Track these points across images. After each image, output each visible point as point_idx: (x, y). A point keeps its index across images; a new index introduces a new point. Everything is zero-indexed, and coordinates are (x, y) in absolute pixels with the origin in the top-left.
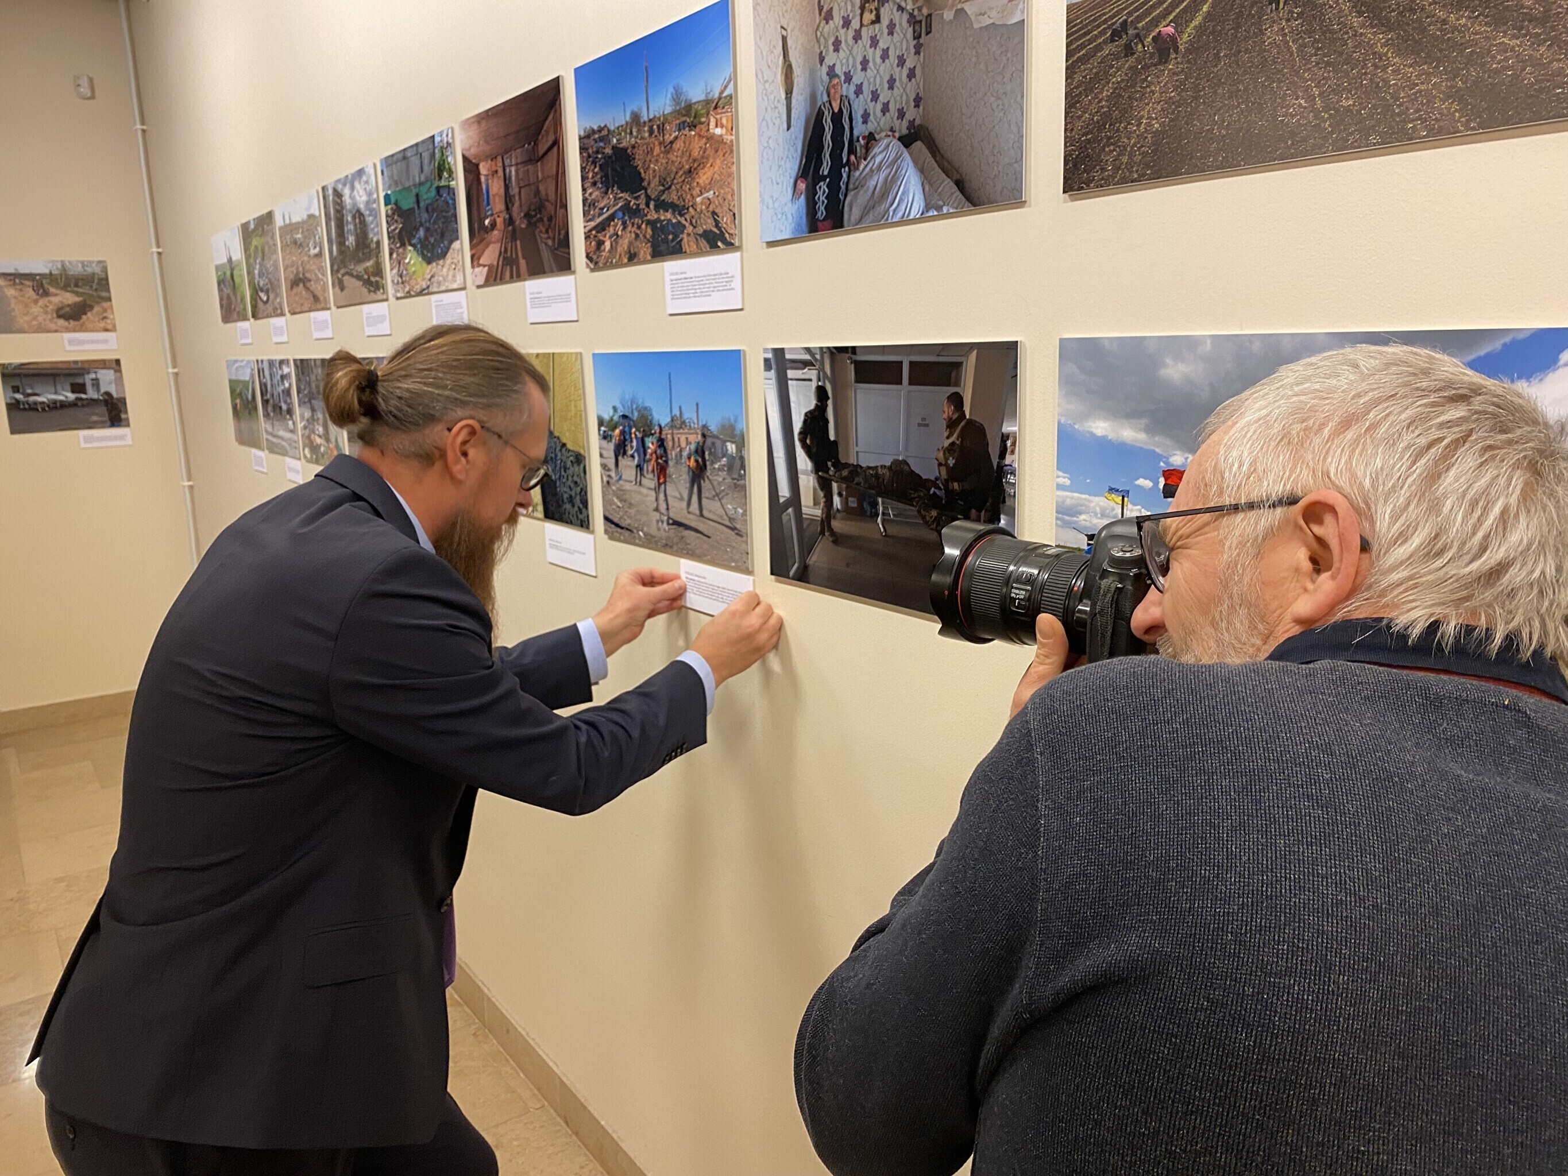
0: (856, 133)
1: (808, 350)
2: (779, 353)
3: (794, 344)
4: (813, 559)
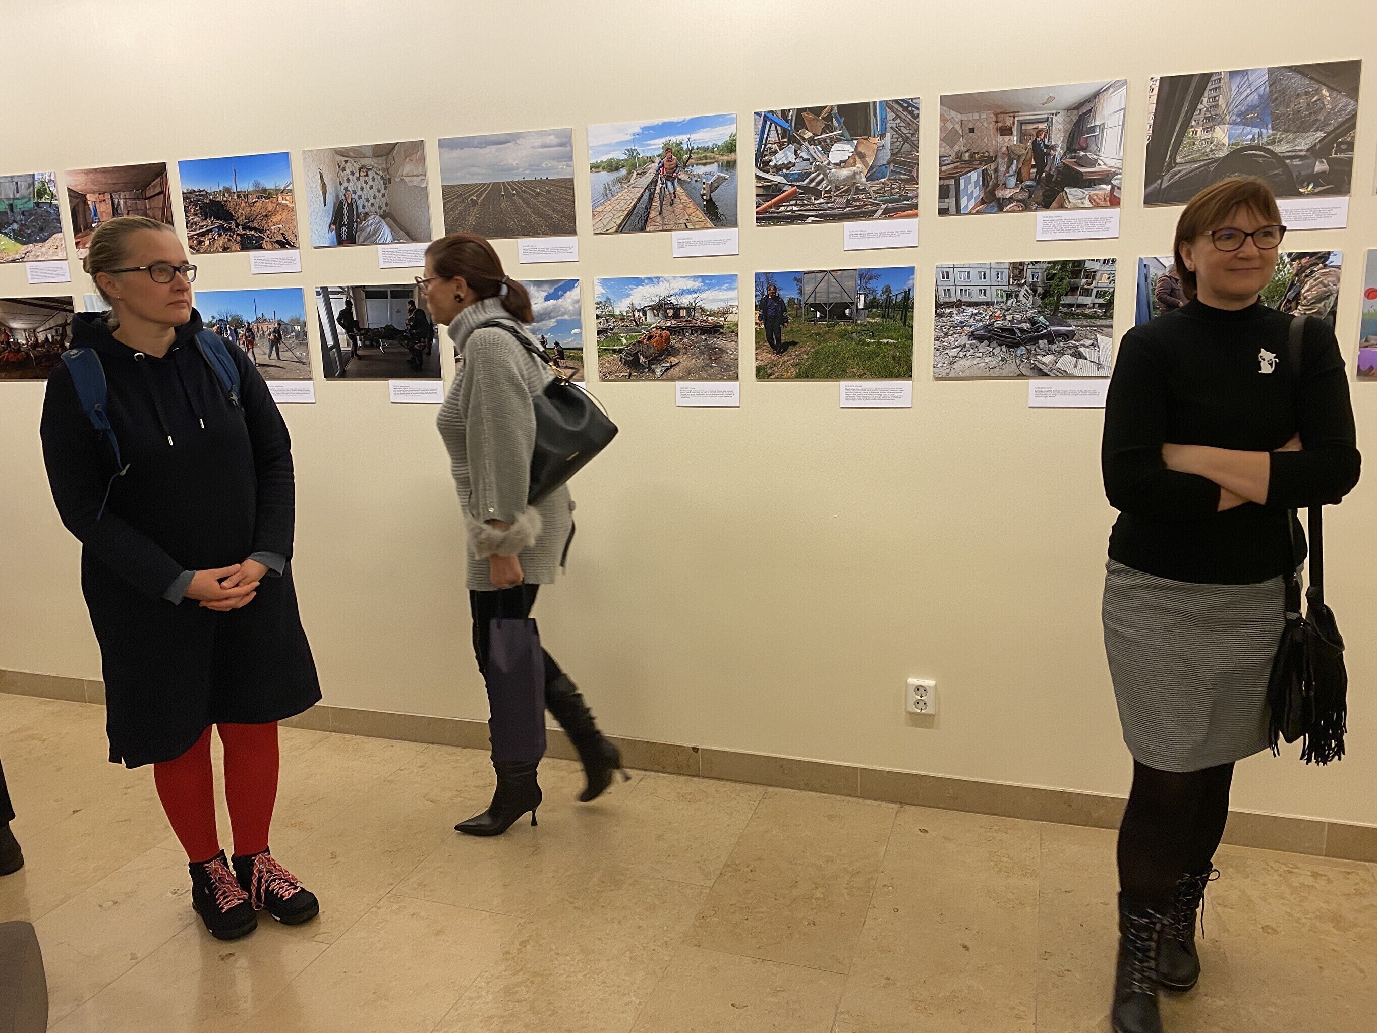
0: (359, 211)
1: (340, 287)
2: (325, 289)
3: (332, 285)
4: (348, 367)
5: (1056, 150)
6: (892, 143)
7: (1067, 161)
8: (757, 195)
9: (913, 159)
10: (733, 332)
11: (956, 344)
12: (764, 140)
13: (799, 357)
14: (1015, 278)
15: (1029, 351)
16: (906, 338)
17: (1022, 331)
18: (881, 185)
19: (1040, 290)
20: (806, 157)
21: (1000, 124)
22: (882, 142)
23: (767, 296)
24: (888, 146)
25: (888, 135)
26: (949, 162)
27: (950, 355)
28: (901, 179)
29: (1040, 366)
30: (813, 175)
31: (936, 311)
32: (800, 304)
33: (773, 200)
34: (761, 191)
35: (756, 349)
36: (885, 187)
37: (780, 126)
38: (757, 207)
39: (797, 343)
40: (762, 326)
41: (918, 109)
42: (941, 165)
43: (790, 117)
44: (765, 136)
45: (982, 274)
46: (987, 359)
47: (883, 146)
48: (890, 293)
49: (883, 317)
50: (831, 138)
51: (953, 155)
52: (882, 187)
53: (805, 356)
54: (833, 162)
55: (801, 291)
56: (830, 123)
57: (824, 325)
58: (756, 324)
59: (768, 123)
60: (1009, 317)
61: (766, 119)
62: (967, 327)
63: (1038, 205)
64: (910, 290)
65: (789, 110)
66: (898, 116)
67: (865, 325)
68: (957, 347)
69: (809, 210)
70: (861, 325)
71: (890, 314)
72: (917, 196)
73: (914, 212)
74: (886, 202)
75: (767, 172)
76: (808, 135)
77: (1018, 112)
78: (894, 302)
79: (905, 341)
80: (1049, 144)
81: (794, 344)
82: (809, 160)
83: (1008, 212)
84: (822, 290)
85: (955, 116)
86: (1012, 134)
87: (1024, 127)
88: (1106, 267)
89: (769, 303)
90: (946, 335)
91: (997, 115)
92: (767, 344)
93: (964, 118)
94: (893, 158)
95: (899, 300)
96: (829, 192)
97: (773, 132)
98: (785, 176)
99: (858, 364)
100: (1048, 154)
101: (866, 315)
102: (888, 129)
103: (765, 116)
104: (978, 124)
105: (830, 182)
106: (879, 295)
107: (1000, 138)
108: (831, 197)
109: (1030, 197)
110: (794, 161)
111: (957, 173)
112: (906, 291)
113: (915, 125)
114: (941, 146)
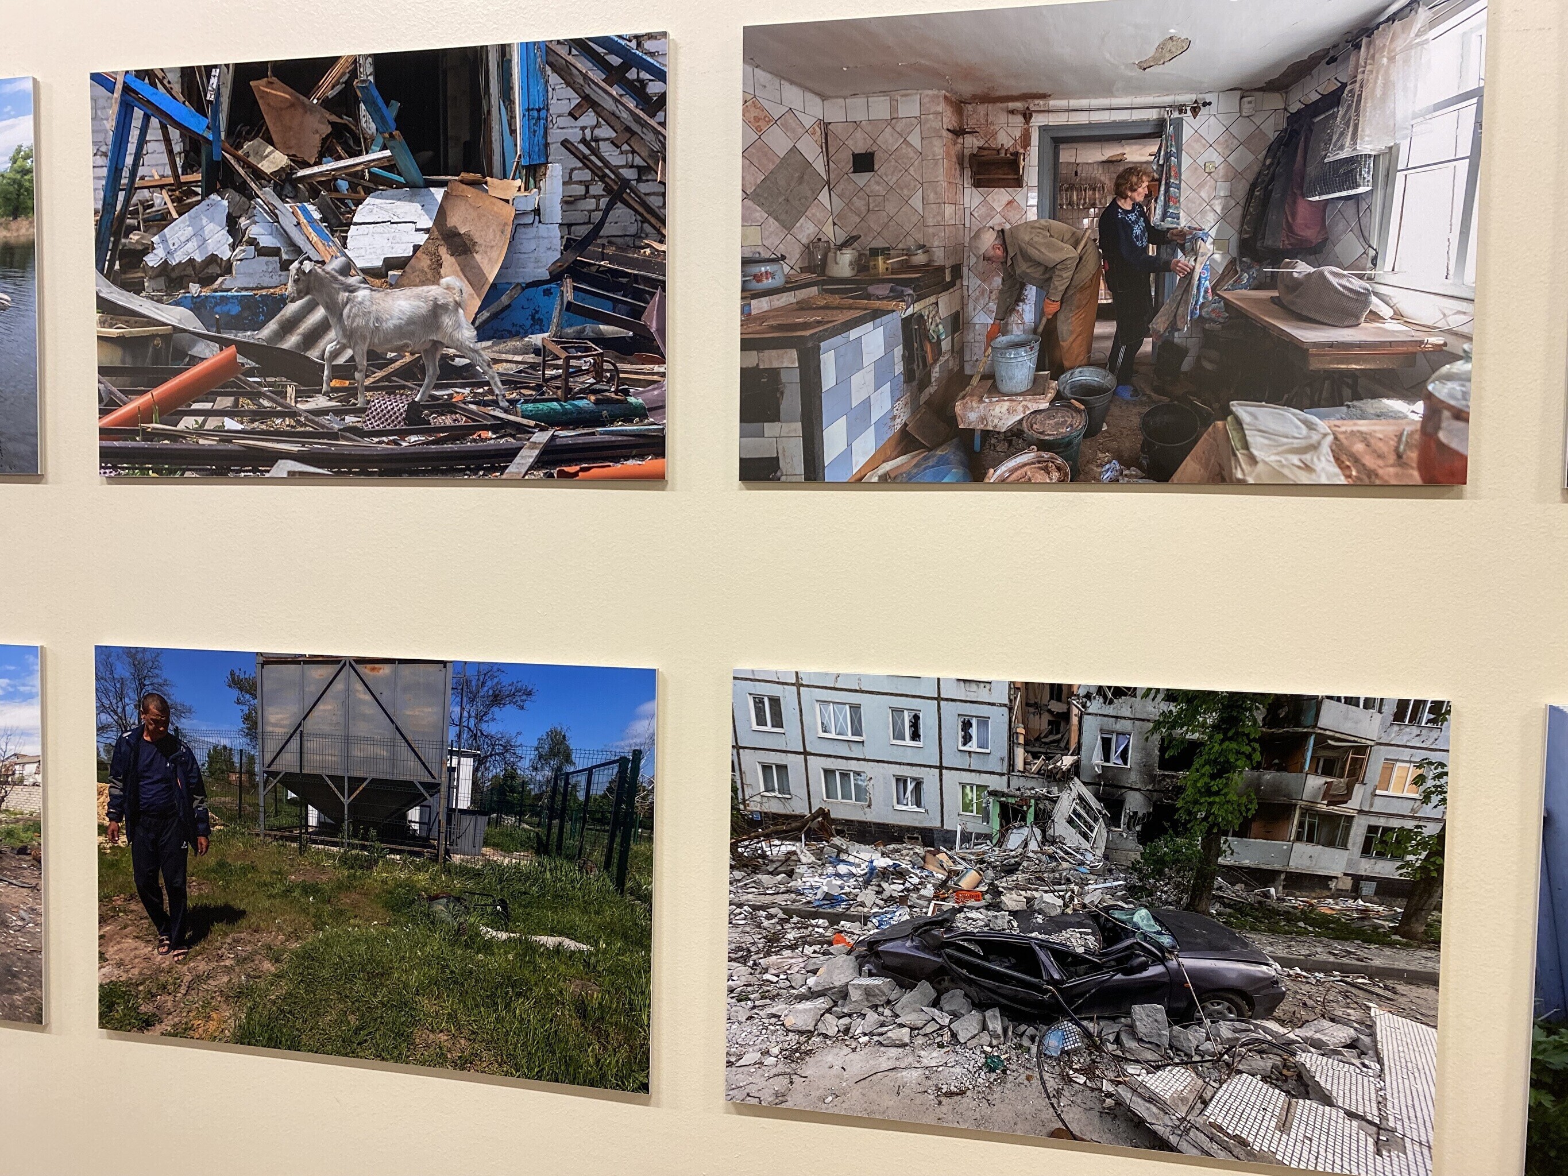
5: (1194, 252)
6: (569, 202)
7: (1242, 296)
8: (103, 371)
9: (645, 264)
10: (23, 851)
11: (811, 981)
12: (126, 173)
13: (248, 966)
14: (1035, 746)
15: (1094, 1044)
16: (625, 937)
17: (1063, 956)
18: (531, 358)
19: (1135, 803)
20: (267, 241)
21: (972, 143)
22: (532, 199)
23: (138, 733)
24: (555, 212)
25: (555, 172)
26: (778, 282)
27: (789, 1022)
28: (601, 340)
29: (1140, 1108)
30: (291, 308)
31: (734, 847)
32: (251, 774)
33: (158, 392)
34: (116, 357)
35: (103, 920)
36: (545, 365)
37: (178, 125)
38: (103, 413)
39: (242, 914)
40: (123, 840)
41: (661, 76)
42: (749, 293)
43: (210, 96)
44: (129, 160)
45: (907, 717)
46: (932, 1057)
47: (537, 212)
48: (568, 759)
49: (541, 848)
50: (354, 177)
51: (794, 255)
52: (533, 366)
53: (267, 966)
54: (360, 264)
55: (253, 726)
56: (346, 119)
57: (330, 856)
58: (102, 830)
59: (138, 114)
60: (1012, 900)
61: (130, 100)
62: (851, 919)
63: (1126, 463)
64: (638, 755)
65: (209, 69)
66: (588, 102)
67: (478, 874)
68: (813, 995)
69: (278, 433)
70: (463, 871)
71: (568, 842)
72: (659, 407)
73: (649, 464)
74: (548, 421)
75: (136, 288)
76: (274, 161)
77: (1044, 96)
78: (581, 796)
79: (622, 952)
80: (1167, 224)
81: (231, 915)
82: (275, 252)
83: (1004, 484)
84: (326, 728)
85: (797, 105)
86: (1018, 182)
87: (1067, 155)
88: (1408, 734)
89: (144, 759)
90: (773, 943)
91: (959, 105)
92: (137, 906)
93: (835, 112)
94: (571, 257)
95: (599, 789)
96: (344, 372)
97: (155, 148)
98: (197, 306)
99: (452, 1017)
100: (1163, 267)
101: (479, 840)
102: (556, 150)
103: (127, 89)
104: (888, 140)
105: (351, 336)
106: (526, 763)
107: (972, 198)
108: (352, 392)
109: (1091, 431)
110: (225, 254)
111: (805, 326)
112: (623, 761)
113: (649, 137)
114: (747, 220)
